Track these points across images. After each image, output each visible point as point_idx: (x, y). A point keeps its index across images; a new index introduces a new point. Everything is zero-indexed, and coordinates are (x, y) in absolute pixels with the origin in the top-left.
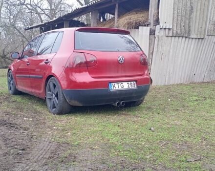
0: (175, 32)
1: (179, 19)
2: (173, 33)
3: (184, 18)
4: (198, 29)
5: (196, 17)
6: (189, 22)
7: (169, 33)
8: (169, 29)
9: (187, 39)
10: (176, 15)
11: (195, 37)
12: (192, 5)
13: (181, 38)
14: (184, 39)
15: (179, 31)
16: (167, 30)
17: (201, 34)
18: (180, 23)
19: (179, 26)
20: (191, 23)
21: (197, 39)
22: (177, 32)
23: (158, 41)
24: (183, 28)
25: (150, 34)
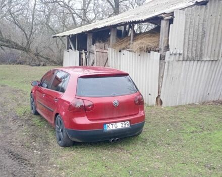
0: (186, 56)
1: (191, 43)
2: (184, 57)
3: (195, 42)
4: (211, 52)
5: (209, 40)
6: (201, 46)
7: (179, 58)
8: (180, 54)
9: (200, 62)
10: (187, 41)
11: (208, 59)
12: (204, 29)
13: (193, 61)
14: (196, 62)
15: (190, 55)
16: (178, 55)
17: (214, 57)
18: (191, 47)
19: (190, 50)
20: (203, 47)
21: (211, 62)
22: (188, 56)
23: (168, 66)
24: (194, 52)
25: (160, 59)
